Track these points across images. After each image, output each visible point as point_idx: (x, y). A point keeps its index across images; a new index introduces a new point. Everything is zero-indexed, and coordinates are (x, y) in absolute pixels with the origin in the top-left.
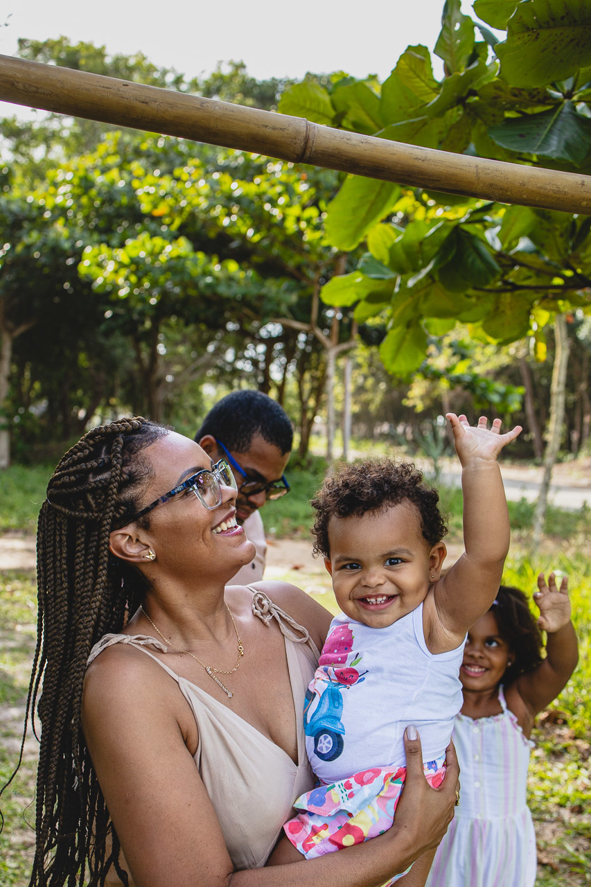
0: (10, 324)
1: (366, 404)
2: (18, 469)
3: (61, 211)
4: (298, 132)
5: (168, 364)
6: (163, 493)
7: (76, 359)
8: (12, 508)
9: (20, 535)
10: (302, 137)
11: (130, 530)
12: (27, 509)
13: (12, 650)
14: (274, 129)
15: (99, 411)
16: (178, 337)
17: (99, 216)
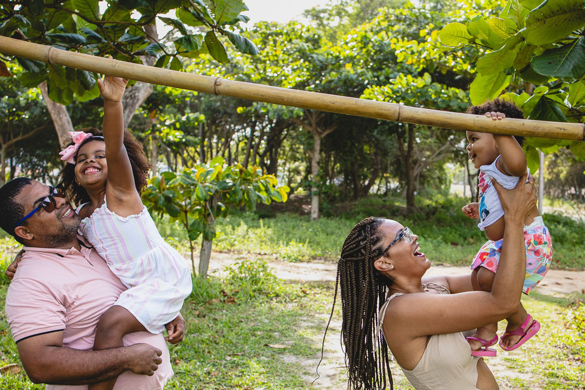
0: (319, 130)
1: (558, 175)
2: (323, 220)
3: (351, 59)
4: (395, 111)
5: (421, 150)
6: (392, 241)
7: (362, 149)
8: (318, 244)
9: (322, 261)
10: (397, 113)
11: (382, 258)
12: (328, 245)
13: (312, 327)
14: (385, 110)
15: (377, 181)
16: (428, 133)
17: (373, 60)
